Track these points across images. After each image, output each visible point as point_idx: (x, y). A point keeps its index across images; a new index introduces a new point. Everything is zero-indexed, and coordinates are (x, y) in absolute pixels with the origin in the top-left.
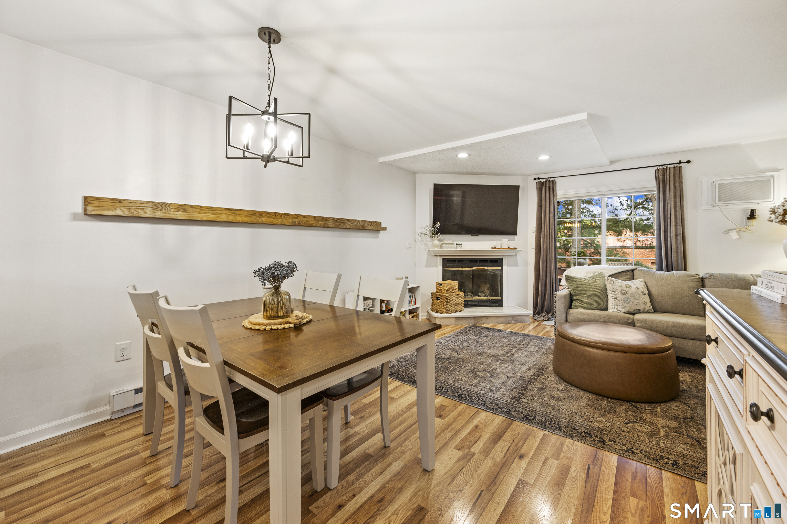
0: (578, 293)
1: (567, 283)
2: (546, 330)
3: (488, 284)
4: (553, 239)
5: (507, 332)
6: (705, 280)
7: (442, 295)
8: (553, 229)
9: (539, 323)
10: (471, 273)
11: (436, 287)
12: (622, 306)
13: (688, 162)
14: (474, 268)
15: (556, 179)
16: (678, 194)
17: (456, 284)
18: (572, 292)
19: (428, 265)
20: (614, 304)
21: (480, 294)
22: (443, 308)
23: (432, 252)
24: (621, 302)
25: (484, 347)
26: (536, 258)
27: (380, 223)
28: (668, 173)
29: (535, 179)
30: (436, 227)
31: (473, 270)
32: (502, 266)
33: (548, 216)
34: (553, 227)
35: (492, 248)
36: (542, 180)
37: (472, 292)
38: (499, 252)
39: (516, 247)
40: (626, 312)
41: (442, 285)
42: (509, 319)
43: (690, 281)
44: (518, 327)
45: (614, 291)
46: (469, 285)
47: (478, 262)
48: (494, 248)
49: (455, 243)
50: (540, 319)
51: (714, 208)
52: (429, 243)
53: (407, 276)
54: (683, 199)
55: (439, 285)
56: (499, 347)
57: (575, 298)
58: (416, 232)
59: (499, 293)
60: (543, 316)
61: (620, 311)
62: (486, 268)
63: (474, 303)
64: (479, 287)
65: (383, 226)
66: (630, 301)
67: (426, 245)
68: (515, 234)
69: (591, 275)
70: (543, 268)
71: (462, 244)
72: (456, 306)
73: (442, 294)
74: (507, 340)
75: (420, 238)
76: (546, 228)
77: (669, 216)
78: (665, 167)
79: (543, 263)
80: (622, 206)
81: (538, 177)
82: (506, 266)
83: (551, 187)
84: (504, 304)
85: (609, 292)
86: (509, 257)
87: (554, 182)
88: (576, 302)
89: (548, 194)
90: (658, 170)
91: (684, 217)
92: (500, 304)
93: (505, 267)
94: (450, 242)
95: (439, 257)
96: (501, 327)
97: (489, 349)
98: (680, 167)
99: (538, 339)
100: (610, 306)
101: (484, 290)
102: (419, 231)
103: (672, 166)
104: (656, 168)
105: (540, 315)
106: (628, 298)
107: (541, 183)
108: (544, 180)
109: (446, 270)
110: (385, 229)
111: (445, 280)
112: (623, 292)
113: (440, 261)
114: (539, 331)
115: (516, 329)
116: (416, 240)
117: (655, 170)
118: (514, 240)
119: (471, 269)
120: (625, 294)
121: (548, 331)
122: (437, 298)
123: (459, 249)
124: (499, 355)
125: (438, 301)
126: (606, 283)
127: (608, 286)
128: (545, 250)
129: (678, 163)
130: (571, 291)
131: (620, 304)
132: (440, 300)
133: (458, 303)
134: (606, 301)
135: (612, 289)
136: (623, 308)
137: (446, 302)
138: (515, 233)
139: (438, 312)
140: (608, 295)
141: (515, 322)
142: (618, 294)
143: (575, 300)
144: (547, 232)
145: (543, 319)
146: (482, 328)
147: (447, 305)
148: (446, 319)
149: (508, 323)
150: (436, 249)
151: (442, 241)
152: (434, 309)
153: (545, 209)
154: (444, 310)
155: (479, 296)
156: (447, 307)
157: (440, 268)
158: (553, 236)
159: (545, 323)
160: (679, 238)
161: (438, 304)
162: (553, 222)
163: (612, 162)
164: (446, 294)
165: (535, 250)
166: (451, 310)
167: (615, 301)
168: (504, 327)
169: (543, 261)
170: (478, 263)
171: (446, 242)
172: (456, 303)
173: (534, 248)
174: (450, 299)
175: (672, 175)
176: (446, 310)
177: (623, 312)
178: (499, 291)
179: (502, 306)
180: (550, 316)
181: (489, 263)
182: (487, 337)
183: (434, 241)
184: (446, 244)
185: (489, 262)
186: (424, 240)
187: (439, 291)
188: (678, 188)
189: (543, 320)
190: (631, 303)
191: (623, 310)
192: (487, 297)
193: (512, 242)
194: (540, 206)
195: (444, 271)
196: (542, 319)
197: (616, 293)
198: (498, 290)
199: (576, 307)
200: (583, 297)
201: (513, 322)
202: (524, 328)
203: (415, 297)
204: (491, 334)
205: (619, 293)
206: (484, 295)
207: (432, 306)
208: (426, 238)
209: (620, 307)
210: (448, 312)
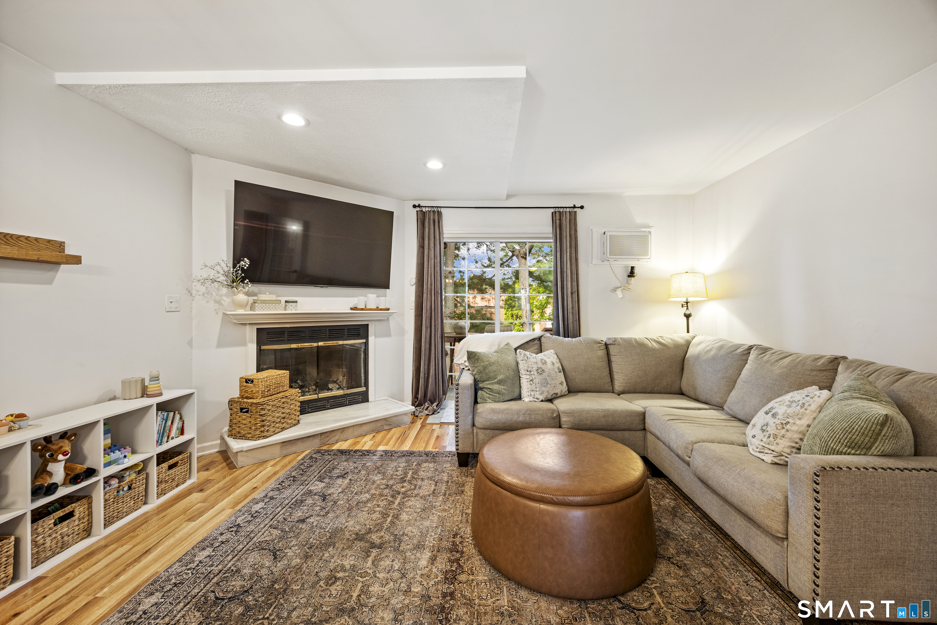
0: (485, 377)
1: (469, 363)
2: (435, 435)
3: (344, 367)
4: (439, 295)
5: (378, 454)
6: (609, 346)
7: (252, 403)
8: (439, 282)
9: (423, 422)
10: (315, 350)
11: (241, 386)
12: (539, 391)
13: (582, 207)
14: (321, 344)
15: (443, 210)
16: (573, 243)
17: (284, 374)
18: (476, 377)
19: (220, 344)
20: (529, 389)
21: (330, 386)
22: (253, 428)
23: (231, 317)
24: (538, 385)
25: (338, 512)
26: (416, 323)
27: (61, 246)
28: (564, 218)
29: (415, 206)
30: (239, 267)
31: (318, 346)
32: (367, 337)
33: (433, 261)
34: (439, 278)
35: (352, 309)
36: (424, 210)
37: (316, 385)
38: (362, 315)
39: (388, 307)
40: (544, 399)
41: (252, 382)
42: (380, 425)
43: (598, 349)
44: (394, 438)
45: (529, 370)
46: (312, 371)
47: (327, 333)
48: (355, 308)
49: (283, 299)
50: (422, 414)
51: (603, 263)
52: (225, 298)
53: (155, 373)
54: (578, 250)
55: (247, 382)
56: (368, 501)
57: (481, 385)
58: (191, 275)
59: (363, 381)
60: (426, 407)
61: (537, 399)
62: (341, 342)
63: (319, 404)
64: (329, 374)
65: (70, 251)
66: (547, 383)
67: (218, 302)
68: (388, 287)
69: (495, 348)
70: (426, 338)
71: (296, 302)
72: (284, 418)
73: (251, 401)
74: (380, 476)
75: (203, 289)
76: (429, 279)
77: (565, 270)
78: (561, 211)
79: (426, 331)
80: (489, 262)
81: (419, 205)
82: (374, 337)
83: (437, 220)
84: (371, 397)
85: (522, 372)
86: (377, 323)
87: (440, 214)
88: (483, 392)
89: (432, 231)
90: (555, 212)
91: (578, 272)
92: (364, 398)
93: (371, 339)
94: (273, 297)
95: (248, 327)
96: (366, 444)
97: (349, 516)
98: (575, 212)
99: (429, 459)
100: (525, 392)
101: (338, 380)
102: (198, 272)
103: (568, 210)
104: (552, 210)
105: (422, 407)
106: (546, 380)
107: (424, 213)
108: (427, 209)
109: (264, 350)
110: (76, 260)
111: (263, 370)
112: (539, 371)
113: (251, 334)
114: (426, 440)
115: (392, 442)
116: (194, 292)
117: (552, 213)
118: (385, 296)
119: (315, 345)
120: (542, 374)
121: (438, 436)
122: (242, 409)
123: (291, 309)
124: (370, 531)
125: (244, 415)
126: (519, 360)
127: (521, 363)
128: (429, 311)
129: (571, 207)
130: (475, 374)
131: (538, 389)
132: (247, 412)
133: (288, 411)
134: (519, 386)
135: (526, 368)
136: (541, 394)
137: (261, 415)
138: (386, 286)
139: (243, 437)
140: (521, 376)
141: (388, 428)
142: (534, 375)
143: (481, 389)
144: (431, 285)
145: (427, 412)
146: (334, 455)
147: (263, 421)
148: (263, 449)
149: (378, 432)
150: (241, 311)
151: (255, 295)
152: (234, 432)
153: (429, 252)
154: (258, 433)
155: (329, 389)
156: (263, 426)
157: (252, 348)
158: (439, 291)
159: (430, 420)
160: (574, 296)
161: (244, 422)
162: (439, 271)
163: (509, 197)
164: (262, 400)
165: (415, 311)
166: (272, 430)
167: (531, 385)
168: (372, 442)
169: (426, 328)
170: (328, 335)
171: (263, 297)
172: (283, 413)
173: (414, 308)
174: (269, 407)
175: (568, 220)
176: (261, 432)
177: (540, 400)
178: (363, 378)
179: (368, 401)
180: (435, 407)
181: (346, 334)
182: (343, 476)
183: (235, 295)
184: (264, 302)
185: (346, 332)
186: (214, 294)
187: (246, 395)
188: (573, 237)
189: (427, 415)
190: (549, 386)
191: (541, 397)
192: (343, 389)
193: (383, 299)
194: (421, 247)
195: (260, 353)
196: (425, 413)
197: (532, 373)
198: (361, 376)
199: (485, 401)
200: (492, 384)
201: (386, 427)
202: (403, 437)
203: (181, 418)
204: (351, 466)
205: (536, 373)
206: (337, 386)
207: (230, 426)
208: (218, 289)
209: (538, 393)
210: (266, 434)
